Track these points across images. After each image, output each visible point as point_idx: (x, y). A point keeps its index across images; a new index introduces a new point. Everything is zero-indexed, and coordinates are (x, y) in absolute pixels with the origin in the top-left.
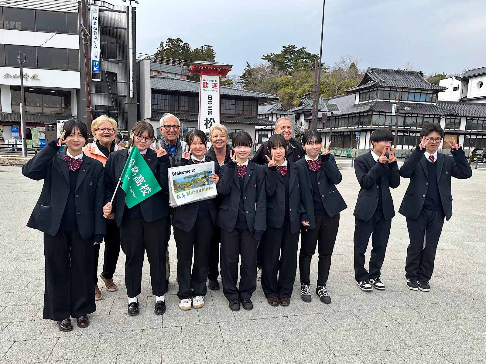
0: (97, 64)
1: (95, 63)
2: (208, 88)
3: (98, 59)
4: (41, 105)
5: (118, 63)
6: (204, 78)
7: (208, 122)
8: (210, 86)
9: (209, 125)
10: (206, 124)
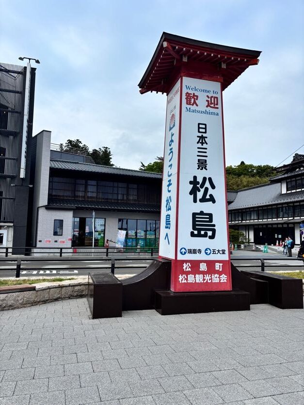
2: (197, 105)
5: (8, 135)
6: (189, 83)
7: (199, 186)
8: (202, 102)
9: (200, 195)
10: (194, 192)
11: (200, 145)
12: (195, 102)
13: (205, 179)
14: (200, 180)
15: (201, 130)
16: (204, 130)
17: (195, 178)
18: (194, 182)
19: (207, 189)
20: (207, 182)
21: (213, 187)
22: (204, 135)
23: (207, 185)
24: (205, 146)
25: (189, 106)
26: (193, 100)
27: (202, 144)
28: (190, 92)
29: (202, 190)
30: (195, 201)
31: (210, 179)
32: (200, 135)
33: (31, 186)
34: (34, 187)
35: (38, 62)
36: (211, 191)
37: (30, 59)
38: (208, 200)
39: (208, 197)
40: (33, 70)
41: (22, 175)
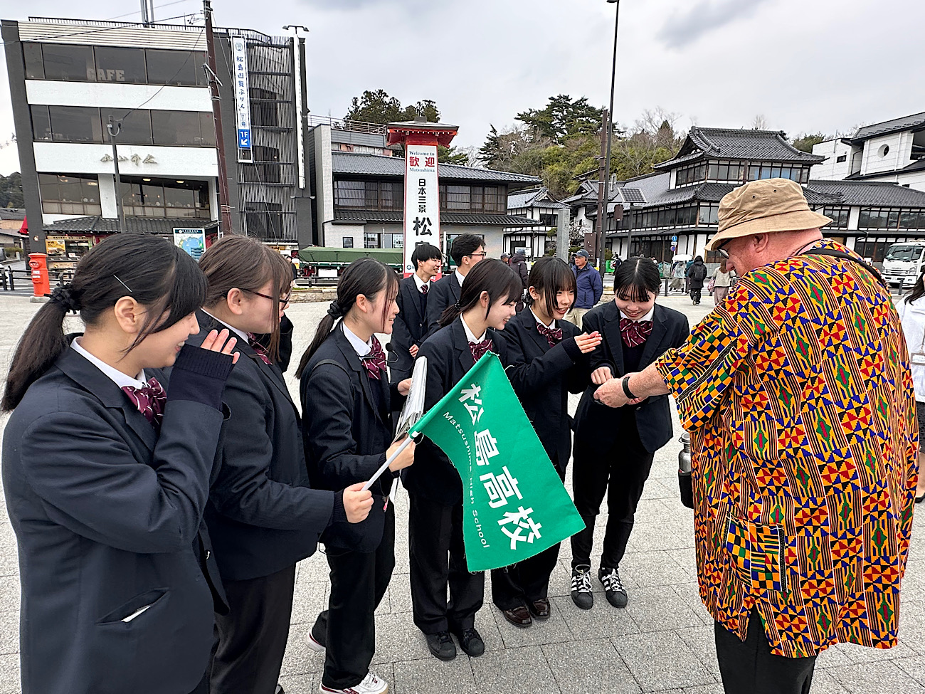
0: (246, 135)
1: (242, 133)
2: (418, 166)
3: (247, 127)
5: (279, 132)
6: (412, 150)
7: (420, 224)
8: (422, 163)
9: (420, 230)
10: (416, 228)
11: (420, 195)
12: (416, 164)
13: (424, 219)
14: (421, 220)
15: (421, 184)
16: (423, 184)
17: (417, 218)
18: (417, 221)
19: (425, 226)
20: (426, 220)
21: (430, 224)
22: (424, 187)
23: (426, 222)
24: (424, 195)
25: (412, 167)
26: (415, 162)
27: (422, 193)
28: (413, 156)
29: (422, 227)
30: (417, 235)
31: (428, 219)
32: (421, 187)
33: (313, 198)
34: (316, 198)
35: (306, 30)
36: (428, 227)
37: (296, 27)
38: (426, 233)
39: (426, 231)
40: (302, 40)
41: (302, 185)
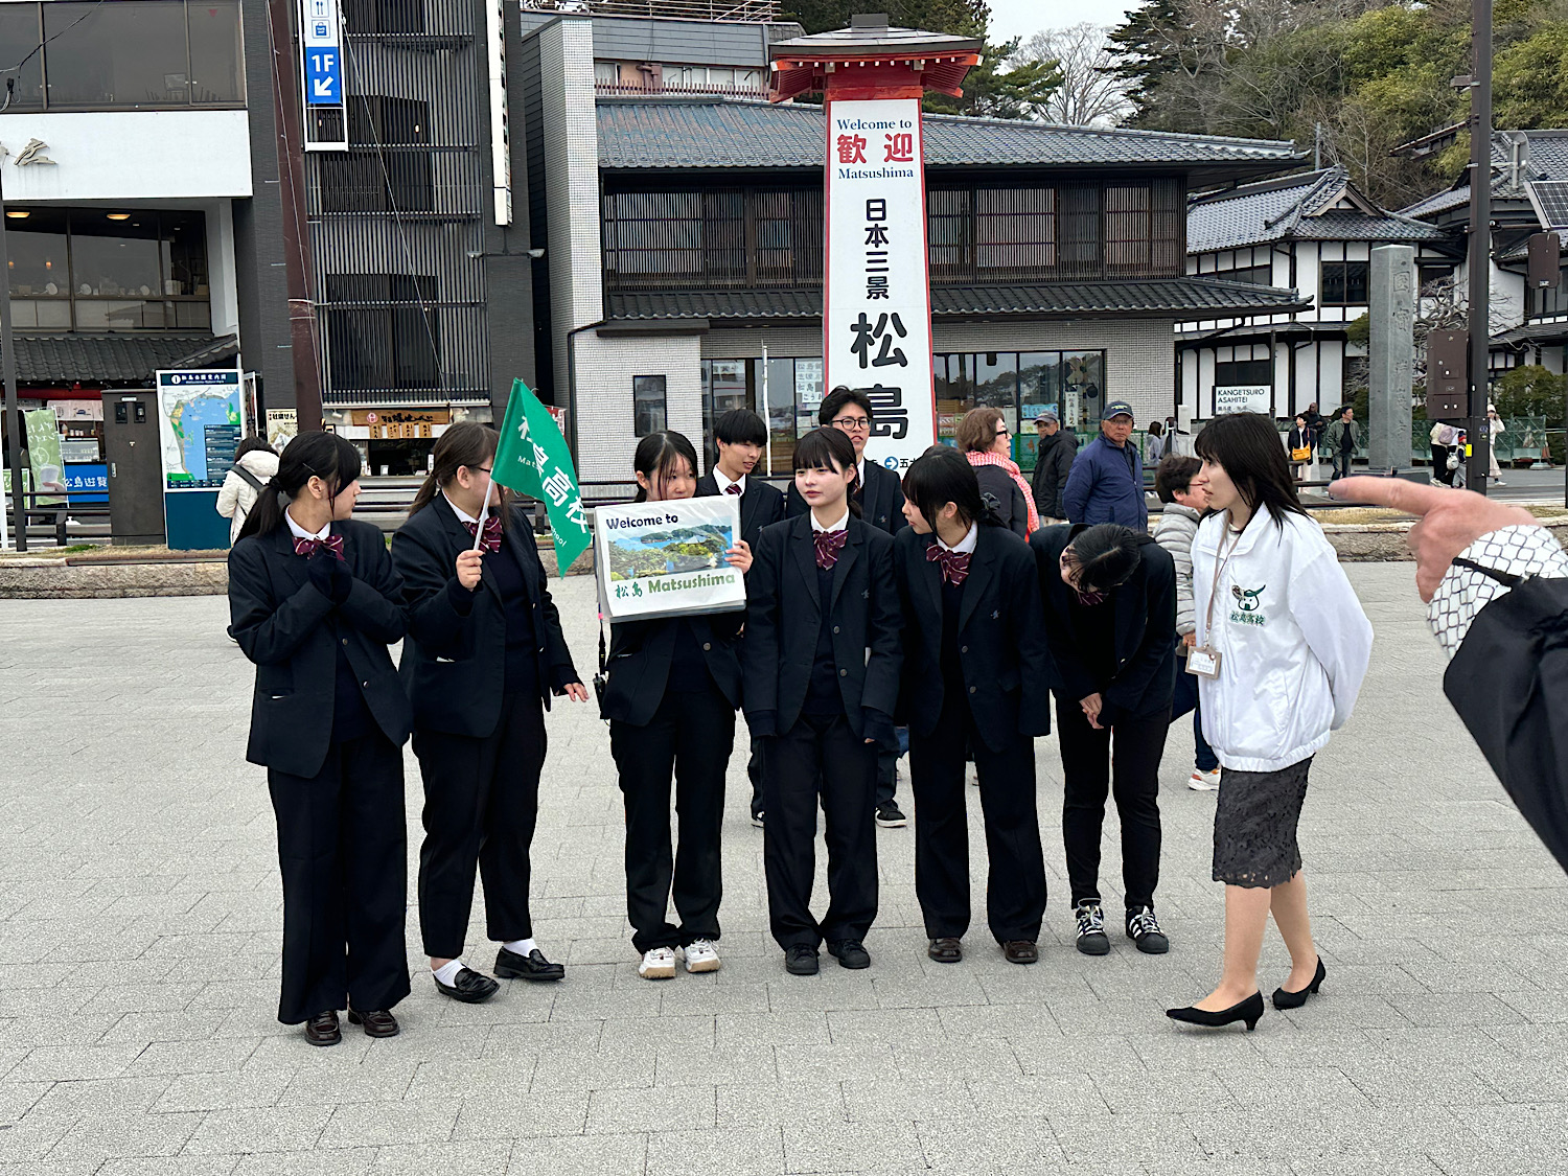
0: (327, 63)
1: (317, 58)
2: (864, 161)
3: (332, 40)
4: (66, 292)
5: (430, 48)
6: (846, 113)
7: (870, 333)
8: (875, 151)
9: (873, 352)
10: (859, 347)
11: (871, 247)
12: (859, 154)
13: (883, 317)
14: (873, 320)
15: (873, 215)
16: (880, 214)
17: (863, 316)
18: (861, 326)
19: (888, 338)
20: (889, 320)
21: (902, 333)
22: (881, 224)
23: (889, 328)
24: (882, 247)
25: (845, 167)
26: (854, 151)
27: (877, 243)
28: (848, 132)
29: (879, 342)
30: (863, 365)
31: (895, 317)
32: (872, 224)
36: (897, 342)
38: (891, 361)
39: (891, 354)
